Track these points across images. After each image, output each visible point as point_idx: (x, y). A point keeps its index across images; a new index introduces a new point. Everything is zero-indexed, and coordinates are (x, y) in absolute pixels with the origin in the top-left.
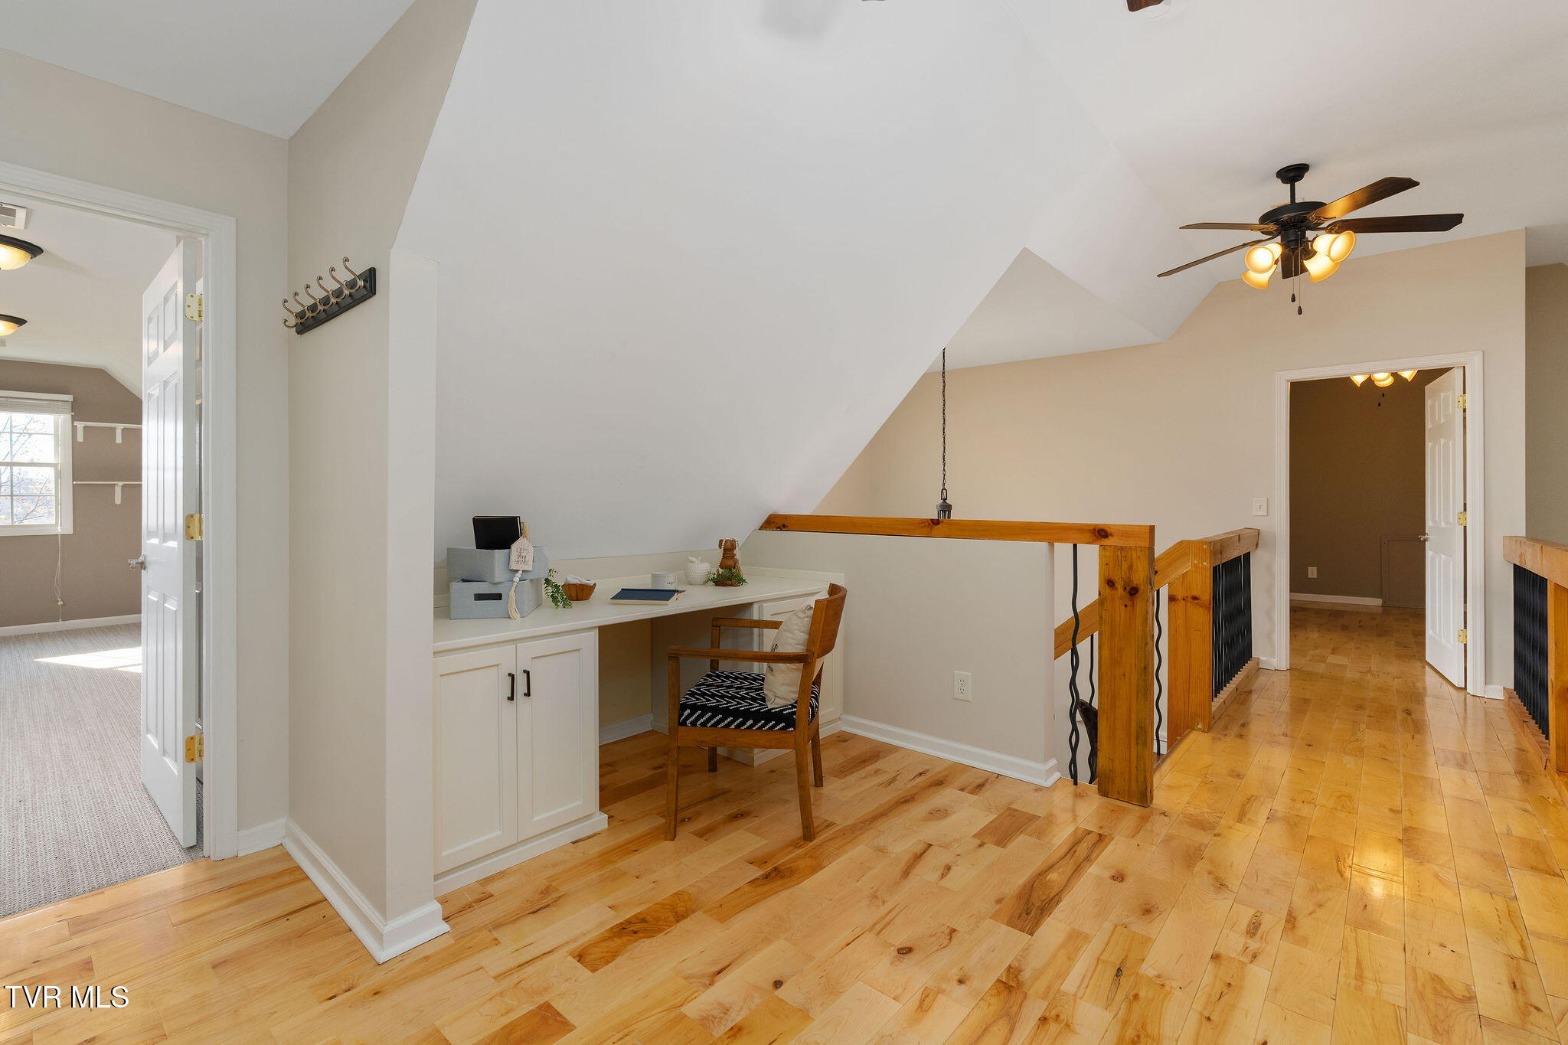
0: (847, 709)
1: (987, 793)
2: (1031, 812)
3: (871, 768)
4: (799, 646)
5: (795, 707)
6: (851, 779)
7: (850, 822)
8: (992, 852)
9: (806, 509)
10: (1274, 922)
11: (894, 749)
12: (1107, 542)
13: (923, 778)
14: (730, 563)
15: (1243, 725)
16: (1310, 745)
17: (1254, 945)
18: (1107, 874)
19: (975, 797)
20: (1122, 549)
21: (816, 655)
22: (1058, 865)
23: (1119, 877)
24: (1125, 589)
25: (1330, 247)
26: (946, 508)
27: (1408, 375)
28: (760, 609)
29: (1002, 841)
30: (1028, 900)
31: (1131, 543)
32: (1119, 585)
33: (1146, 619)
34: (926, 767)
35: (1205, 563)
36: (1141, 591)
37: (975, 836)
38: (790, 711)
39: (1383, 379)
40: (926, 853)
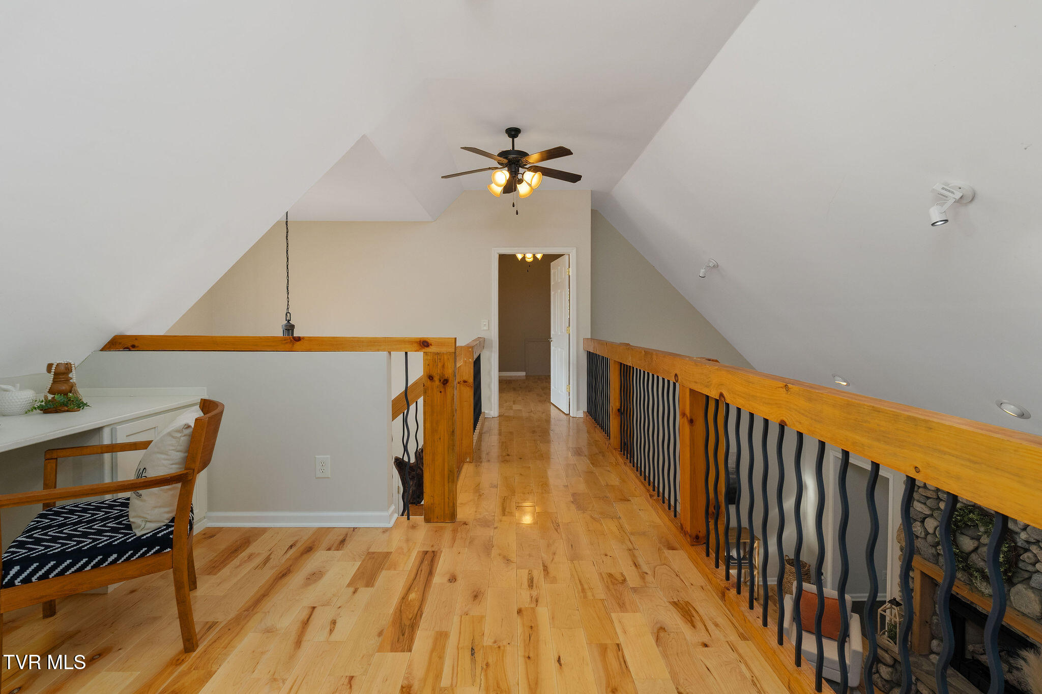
0: (211, 507)
1: (350, 546)
2: (385, 550)
3: (244, 555)
4: (174, 466)
5: (173, 526)
6: (226, 571)
7: (232, 615)
8: (365, 594)
9: (158, 328)
10: (538, 574)
11: (264, 530)
12: (427, 350)
13: (294, 549)
14: (64, 387)
15: (487, 454)
16: (521, 459)
17: (534, 593)
18: (445, 579)
19: (341, 552)
20: (438, 354)
21: (196, 471)
22: (413, 586)
23: (453, 579)
24: (440, 381)
25: (532, 180)
26: (290, 328)
27: (539, 256)
28: (113, 433)
29: (370, 583)
30: (401, 623)
31: (443, 350)
32: (436, 379)
33: (453, 399)
34: (295, 539)
35: (470, 360)
36: (450, 381)
37: (349, 585)
38: (165, 532)
39: (529, 258)
40: (312, 617)
